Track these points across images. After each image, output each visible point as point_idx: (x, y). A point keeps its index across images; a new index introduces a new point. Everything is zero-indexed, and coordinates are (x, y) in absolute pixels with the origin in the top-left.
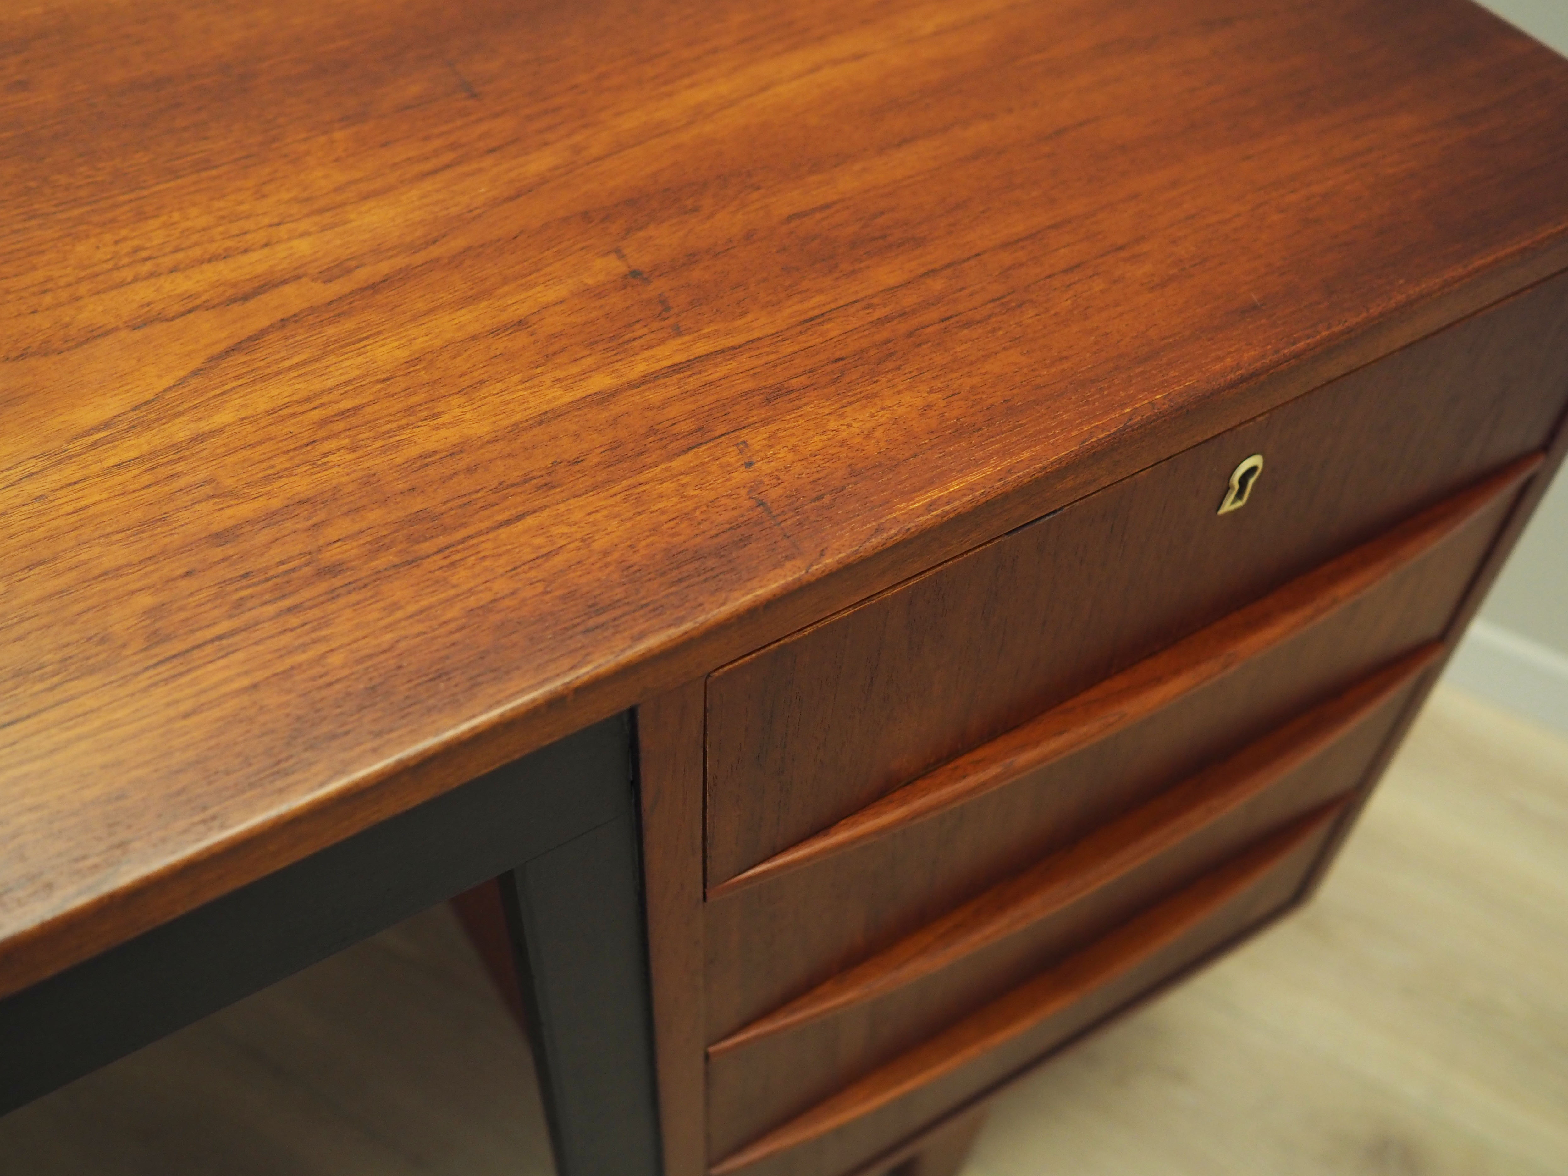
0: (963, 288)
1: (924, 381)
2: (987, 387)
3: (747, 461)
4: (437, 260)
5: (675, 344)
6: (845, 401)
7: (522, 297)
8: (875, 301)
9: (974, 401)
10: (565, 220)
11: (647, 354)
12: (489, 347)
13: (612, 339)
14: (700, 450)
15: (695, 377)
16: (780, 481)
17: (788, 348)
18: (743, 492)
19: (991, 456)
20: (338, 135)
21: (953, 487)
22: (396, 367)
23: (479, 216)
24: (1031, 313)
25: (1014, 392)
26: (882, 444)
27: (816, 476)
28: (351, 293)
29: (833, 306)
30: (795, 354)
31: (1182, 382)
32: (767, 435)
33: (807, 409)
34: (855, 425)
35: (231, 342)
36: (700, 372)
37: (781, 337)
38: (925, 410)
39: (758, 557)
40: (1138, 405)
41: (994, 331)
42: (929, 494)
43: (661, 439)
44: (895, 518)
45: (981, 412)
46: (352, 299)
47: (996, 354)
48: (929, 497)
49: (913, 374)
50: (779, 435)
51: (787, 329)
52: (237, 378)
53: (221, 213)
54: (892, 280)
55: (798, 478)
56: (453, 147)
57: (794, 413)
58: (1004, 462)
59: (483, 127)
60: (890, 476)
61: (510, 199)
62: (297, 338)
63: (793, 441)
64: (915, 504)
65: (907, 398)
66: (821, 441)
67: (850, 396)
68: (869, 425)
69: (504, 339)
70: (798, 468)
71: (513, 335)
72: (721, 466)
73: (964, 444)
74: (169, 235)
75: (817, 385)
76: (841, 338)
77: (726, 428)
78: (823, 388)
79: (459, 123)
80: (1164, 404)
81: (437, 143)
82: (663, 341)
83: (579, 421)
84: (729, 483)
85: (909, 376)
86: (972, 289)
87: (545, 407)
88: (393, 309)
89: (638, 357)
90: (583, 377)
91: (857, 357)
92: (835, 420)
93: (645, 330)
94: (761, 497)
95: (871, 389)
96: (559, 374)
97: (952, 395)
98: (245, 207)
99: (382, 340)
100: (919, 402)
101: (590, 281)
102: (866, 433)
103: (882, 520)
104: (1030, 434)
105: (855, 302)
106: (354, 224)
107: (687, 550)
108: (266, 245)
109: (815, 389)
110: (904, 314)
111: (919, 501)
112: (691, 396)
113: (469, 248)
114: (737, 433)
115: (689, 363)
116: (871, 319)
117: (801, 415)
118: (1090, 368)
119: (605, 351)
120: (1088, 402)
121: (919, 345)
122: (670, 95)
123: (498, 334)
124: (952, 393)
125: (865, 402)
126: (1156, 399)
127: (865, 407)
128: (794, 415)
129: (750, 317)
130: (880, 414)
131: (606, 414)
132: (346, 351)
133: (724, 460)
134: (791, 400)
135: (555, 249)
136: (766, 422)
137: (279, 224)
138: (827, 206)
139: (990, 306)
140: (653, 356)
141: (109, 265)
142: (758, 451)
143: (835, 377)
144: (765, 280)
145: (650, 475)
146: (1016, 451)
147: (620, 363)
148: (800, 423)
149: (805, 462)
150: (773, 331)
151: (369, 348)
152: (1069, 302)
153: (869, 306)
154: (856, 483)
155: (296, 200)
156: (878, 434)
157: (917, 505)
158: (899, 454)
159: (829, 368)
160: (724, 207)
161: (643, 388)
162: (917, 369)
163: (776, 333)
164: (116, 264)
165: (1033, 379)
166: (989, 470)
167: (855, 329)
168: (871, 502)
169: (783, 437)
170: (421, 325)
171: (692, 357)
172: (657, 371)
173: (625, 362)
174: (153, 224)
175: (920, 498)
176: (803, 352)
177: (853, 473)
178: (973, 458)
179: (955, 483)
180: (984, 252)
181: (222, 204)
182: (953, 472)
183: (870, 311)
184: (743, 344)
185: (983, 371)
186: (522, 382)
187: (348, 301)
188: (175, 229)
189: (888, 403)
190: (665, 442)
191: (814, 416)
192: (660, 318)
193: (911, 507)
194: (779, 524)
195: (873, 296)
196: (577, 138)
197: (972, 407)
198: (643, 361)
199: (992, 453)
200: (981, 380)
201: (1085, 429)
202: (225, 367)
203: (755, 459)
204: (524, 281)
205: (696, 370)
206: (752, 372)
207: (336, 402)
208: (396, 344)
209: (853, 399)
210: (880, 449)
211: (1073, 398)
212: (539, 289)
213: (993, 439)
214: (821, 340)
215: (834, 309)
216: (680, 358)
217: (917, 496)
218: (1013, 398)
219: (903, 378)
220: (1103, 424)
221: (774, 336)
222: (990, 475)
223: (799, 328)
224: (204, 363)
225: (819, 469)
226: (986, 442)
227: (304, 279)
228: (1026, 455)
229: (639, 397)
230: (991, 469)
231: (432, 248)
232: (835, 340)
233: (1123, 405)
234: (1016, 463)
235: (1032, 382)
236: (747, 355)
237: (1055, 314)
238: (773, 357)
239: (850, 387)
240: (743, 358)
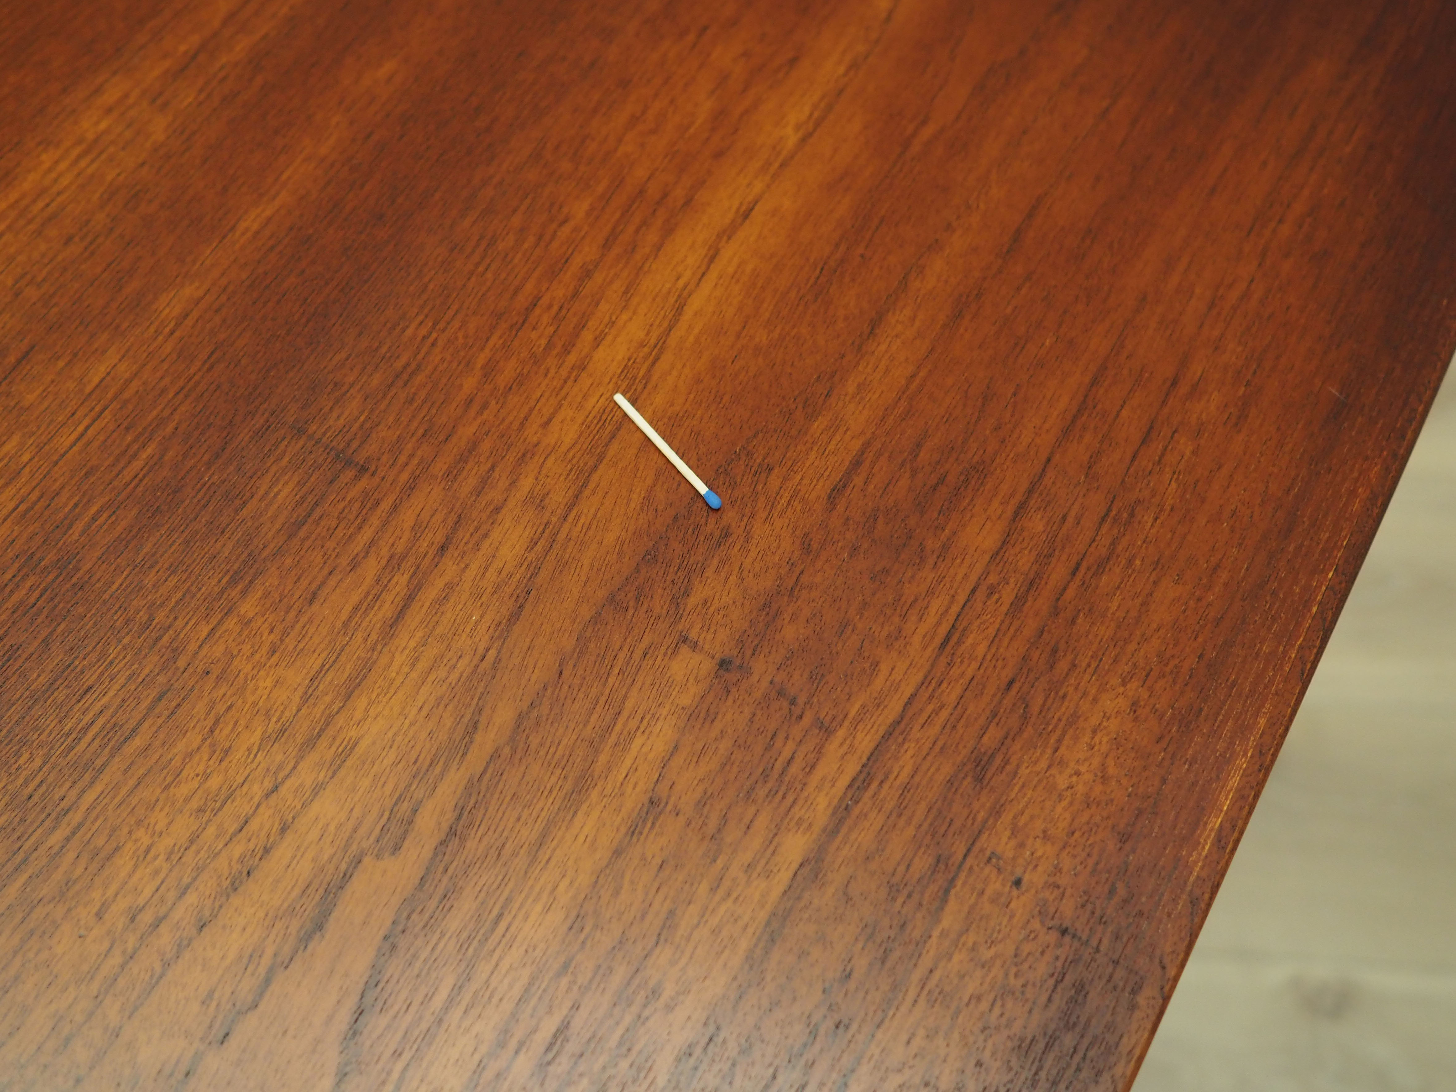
0: (1064, 518)
1: (1109, 670)
2: (1171, 646)
3: (1013, 879)
4: (495, 755)
5: (833, 748)
6: (1052, 741)
7: (628, 762)
8: (992, 579)
9: (1171, 672)
10: (596, 620)
11: (814, 780)
12: (643, 858)
13: (765, 775)
14: (958, 888)
15: (886, 786)
16: (1061, 890)
17: (951, 695)
18: (1036, 924)
19: (1232, 743)
20: (248, 607)
21: (1224, 804)
22: (564, 942)
23: (498, 660)
24: (1149, 519)
25: (1200, 639)
26: (1124, 781)
27: (1091, 862)
28: (436, 854)
29: (955, 609)
30: (963, 700)
31: (1339, 543)
32: (1008, 833)
33: (1024, 771)
34: (1083, 769)
35: (351, 1003)
36: (887, 777)
37: (934, 682)
38: (1135, 712)
39: (1108, 1006)
40: (1319, 598)
41: (1130, 562)
42: (1210, 826)
43: (909, 896)
44: (1198, 877)
45: (1186, 685)
46: (443, 864)
47: (1151, 595)
48: (1211, 830)
49: (1094, 665)
50: (1021, 824)
51: (932, 666)
52: (397, 1054)
53: (194, 804)
54: (990, 540)
55: (1075, 875)
56: (394, 563)
57: (1015, 785)
58: (1248, 743)
59: (407, 517)
60: (1159, 822)
61: (515, 616)
62: (422, 957)
63: (1039, 825)
64: (1204, 848)
65: (1108, 703)
66: (1065, 809)
67: (1054, 730)
68: (1096, 762)
69: (652, 836)
70: (1067, 863)
71: (657, 825)
72: (993, 901)
73: (1198, 739)
74: (157, 872)
75: (1012, 734)
76: (993, 650)
77: (963, 843)
78: (1020, 731)
79: (375, 522)
80: (1340, 583)
81: (371, 568)
82: (819, 751)
83: (810, 916)
84: (1015, 920)
85: (1090, 670)
86: (1073, 513)
87: (763, 915)
88: (499, 854)
89: (810, 788)
90: (772, 848)
91: (1025, 671)
92: (1060, 773)
93: (791, 746)
94: (1056, 922)
95: (1067, 709)
96: (746, 857)
97: (1147, 676)
98: (214, 782)
99: (519, 909)
100: (1123, 703)
101: (686, 700)
102: (1100, 774)
103: (1189, 888)
104: (1250, 691)
105: (974, 591)
106: (363, 744)
107: (1034, 1037)
108: (284, 829)
109: (1013, 740)
110: (1031, 584)
111: (1206, 843)
112: (900, 815)
113: (520, 717)
114: (978, 845)
115: (866, 770)
116: (1004, 608)
117: (1023, 786)
118: (1247, 569)
119: (770, 798)
120: (1274, 619)
121: (1073, 621)
122: (582, 367)
123: (641, 833)
124: (1144, 674)
125: (1071, 731)
126: (1330, 580)
127: (1076, 738)
128: (1017, 789)
129: (884, 669)
130: (1097, 739)
131: (830, 890)
132: (492, 948)
133: (989, 892)
134: (1000, 769)
135: (616, 671)
136: (997, 811)
137: (276, 789)
138: (857, 463)
139: (1104, 529)
140: (823, 779)
141: (116, 959)
142: (1014, 859)
143: (1022, 711)
144: (865, 604)
145: (931, 953)
146: (1251, 722)
147: (797, 808)
148: (1029, 796)
149: (1068, 849)
150: (920, 676)
151: (513, 929)
152: (1174, 485)
153: (992, 590)
154: (1134, 851)
155: (269, 740)
156: (1111, 770)
157: (1207, 847)
158: (1148, 787)
159: (1007, 702)
160: (752, 516)
161: (844, 830)
162: (1092, 657)
163: (926, 677)
164: (124, 952)
165: (1206, 613)
166: (1243, 763)
167: (998, 630)
168: (1163, 868)
169: (1026, 825)
170: (548, 862)
171: (864, 760)
172: (842, 799)
173: (800, 802)
174: (123, 863)
175: (1204, 837)
176: (968, 693)
177: (1124, 838)
178: (1218, 753)
179: (1222, 797)
180: (1052, 453)
181: (184, 790)
182: (1212, 784)
183: (996, 596)
184: (903, 711)
185: (1154, 626)
186: (713, 890)
187: (441, 869)
188: (156, 858)
189: (1094, 721)
190: (916, 896)
191: (1036, 779)
192: (794, 718)
193: (1204, 853)
194: (1097, 950)
195: (986, 573)
196: (526, 483)
197: (1174, 682)
198: (819, 792)
199: (1231, 738)
200: (1159, 641)
201: (1293, 656)
202: (371, 1046)
203: (1019, 872)
204: (613, 738)
205: (880, 777)
206: (937, 749)
207: (535, 1031)
208: (539, 908)
209: (1058, 732)
210: (1127, 789)
211: (1257, 618)
212: (638, 741)
213: (1221, 717)
214: (975, 665)
215: (960, 612)
216: (852, 768)
217: (1200, 836)
218: (1204, 649)
219: (1087, 677)
220: (1304, 640)
221: (926, 684)
222: (1247, 768)
223: (943, 660)
224: (341, 1052)
225: (1087, 850)
226: (1217, 724)
227: (366, 860)
228: (1262, 722)
229: (848, 846)
230: (1243, 760)
231: (478, 738)
232: (989, 657)
233: (1307, 605)
234: (1261, 738)
235: (1209, 617)
236: (917, 727)
237: (1172, 510)
238: (944, 714)
239: (1044, 717)
240: (916, 733)
